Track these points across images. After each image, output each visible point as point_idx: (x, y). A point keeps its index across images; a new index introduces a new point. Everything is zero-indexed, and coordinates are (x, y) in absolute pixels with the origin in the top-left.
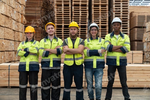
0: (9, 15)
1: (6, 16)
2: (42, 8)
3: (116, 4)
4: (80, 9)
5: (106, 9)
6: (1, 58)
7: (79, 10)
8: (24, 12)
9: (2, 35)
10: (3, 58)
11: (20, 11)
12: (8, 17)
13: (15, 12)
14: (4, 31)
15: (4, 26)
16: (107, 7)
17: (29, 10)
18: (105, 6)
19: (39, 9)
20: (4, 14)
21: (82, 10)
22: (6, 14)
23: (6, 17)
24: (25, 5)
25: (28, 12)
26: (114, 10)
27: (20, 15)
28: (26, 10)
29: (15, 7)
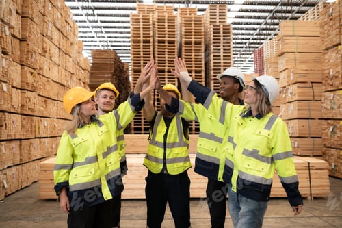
0: (65, 84)
1: (60, 84)
2: (114, 75)
3: (214, 69)
4: (166, 76)
5: (201, 76)
6: (52, 148)
7: (164, 78)
8: (88, 81)
9: (53, 112)
10: (54, 146)
11: (82, 79)
12: (64, 86)
13: (75, 79)
14: (57, 107)
15: (56, 99)
16: (203, 74)
17: (96, 77)
18: (200, 72)
19: (110, 76)
20: (57, 81)
21: (168, 78)
22: (60, 82)
23: (60, 86)
24: (89, 70)
25: (94, 80)
26: (213, 78)
27: (82, 84)
28: (90, 77)
29: (74, 72)
